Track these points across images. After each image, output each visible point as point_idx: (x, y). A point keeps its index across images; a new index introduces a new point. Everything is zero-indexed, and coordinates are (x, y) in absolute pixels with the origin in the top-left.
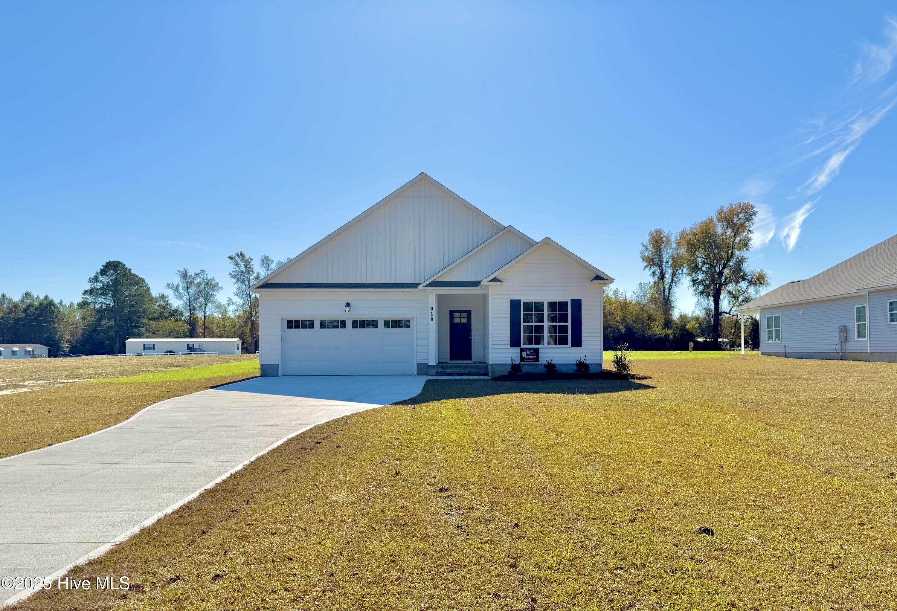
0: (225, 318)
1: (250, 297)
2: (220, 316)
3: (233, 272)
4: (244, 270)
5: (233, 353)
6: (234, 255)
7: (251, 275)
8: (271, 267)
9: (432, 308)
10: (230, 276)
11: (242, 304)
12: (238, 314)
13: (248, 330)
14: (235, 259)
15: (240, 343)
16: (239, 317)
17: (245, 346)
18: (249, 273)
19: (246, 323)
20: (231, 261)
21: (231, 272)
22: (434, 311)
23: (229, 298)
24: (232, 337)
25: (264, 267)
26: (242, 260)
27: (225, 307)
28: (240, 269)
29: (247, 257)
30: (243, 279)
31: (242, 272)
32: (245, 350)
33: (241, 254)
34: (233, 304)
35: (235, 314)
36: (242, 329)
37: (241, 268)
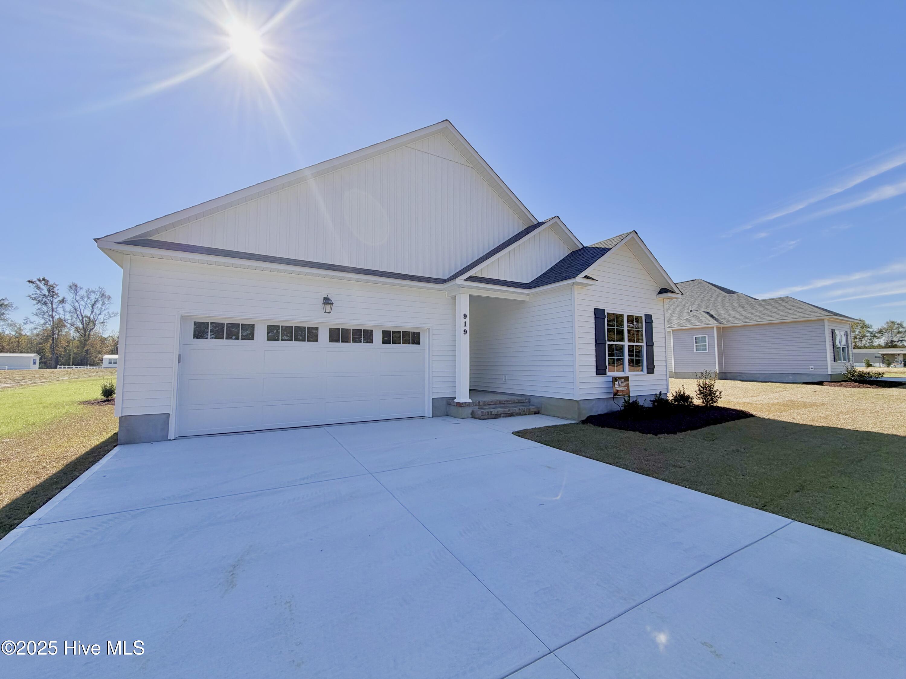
0: (19, 336)
1: (53, 317)
2: (13, 333)
3: (33, 294)
4: (47, 293)
5: (28, 368)
6: (34, 279)
7: (55, 298)
8: (79, 293)
9: (465, 316)
10: (29, 298)
11: (42, 323)
12: (35, 332)
13: (48, 347)
14: (36, 284)
15: (38, 358)
16: (38, 335)
17: (43, 360)
18: (53, 297)
19: (46, 340)
20: (31, 284)
21: (31, 294)
22: (467, 320)
23: (25, 317)
24: (28, 353)
25: (72, 293)
26: (45, 284)
27: (20, 325)
28: (41, 292)
29: (51, 283)
30: (46, 301)
31: (45, 295)
32: (43, 364)
33: (44, 279)
34: (31, 323)
35: (32, 332)
36: (41, 345)
37: (43, 292)
